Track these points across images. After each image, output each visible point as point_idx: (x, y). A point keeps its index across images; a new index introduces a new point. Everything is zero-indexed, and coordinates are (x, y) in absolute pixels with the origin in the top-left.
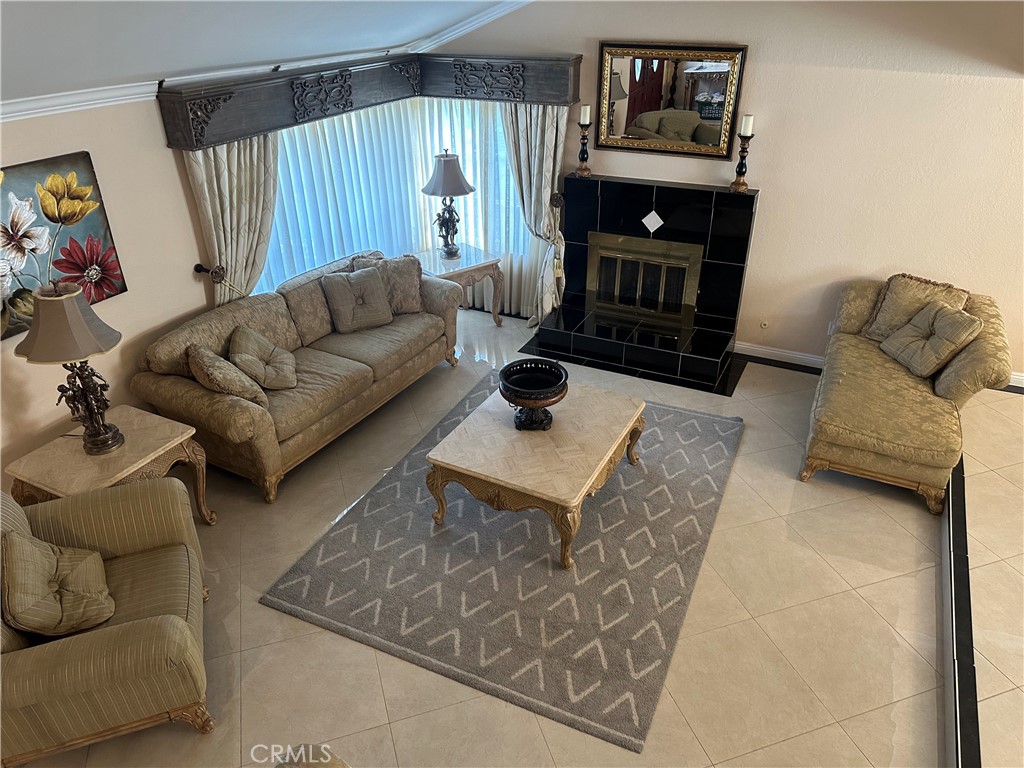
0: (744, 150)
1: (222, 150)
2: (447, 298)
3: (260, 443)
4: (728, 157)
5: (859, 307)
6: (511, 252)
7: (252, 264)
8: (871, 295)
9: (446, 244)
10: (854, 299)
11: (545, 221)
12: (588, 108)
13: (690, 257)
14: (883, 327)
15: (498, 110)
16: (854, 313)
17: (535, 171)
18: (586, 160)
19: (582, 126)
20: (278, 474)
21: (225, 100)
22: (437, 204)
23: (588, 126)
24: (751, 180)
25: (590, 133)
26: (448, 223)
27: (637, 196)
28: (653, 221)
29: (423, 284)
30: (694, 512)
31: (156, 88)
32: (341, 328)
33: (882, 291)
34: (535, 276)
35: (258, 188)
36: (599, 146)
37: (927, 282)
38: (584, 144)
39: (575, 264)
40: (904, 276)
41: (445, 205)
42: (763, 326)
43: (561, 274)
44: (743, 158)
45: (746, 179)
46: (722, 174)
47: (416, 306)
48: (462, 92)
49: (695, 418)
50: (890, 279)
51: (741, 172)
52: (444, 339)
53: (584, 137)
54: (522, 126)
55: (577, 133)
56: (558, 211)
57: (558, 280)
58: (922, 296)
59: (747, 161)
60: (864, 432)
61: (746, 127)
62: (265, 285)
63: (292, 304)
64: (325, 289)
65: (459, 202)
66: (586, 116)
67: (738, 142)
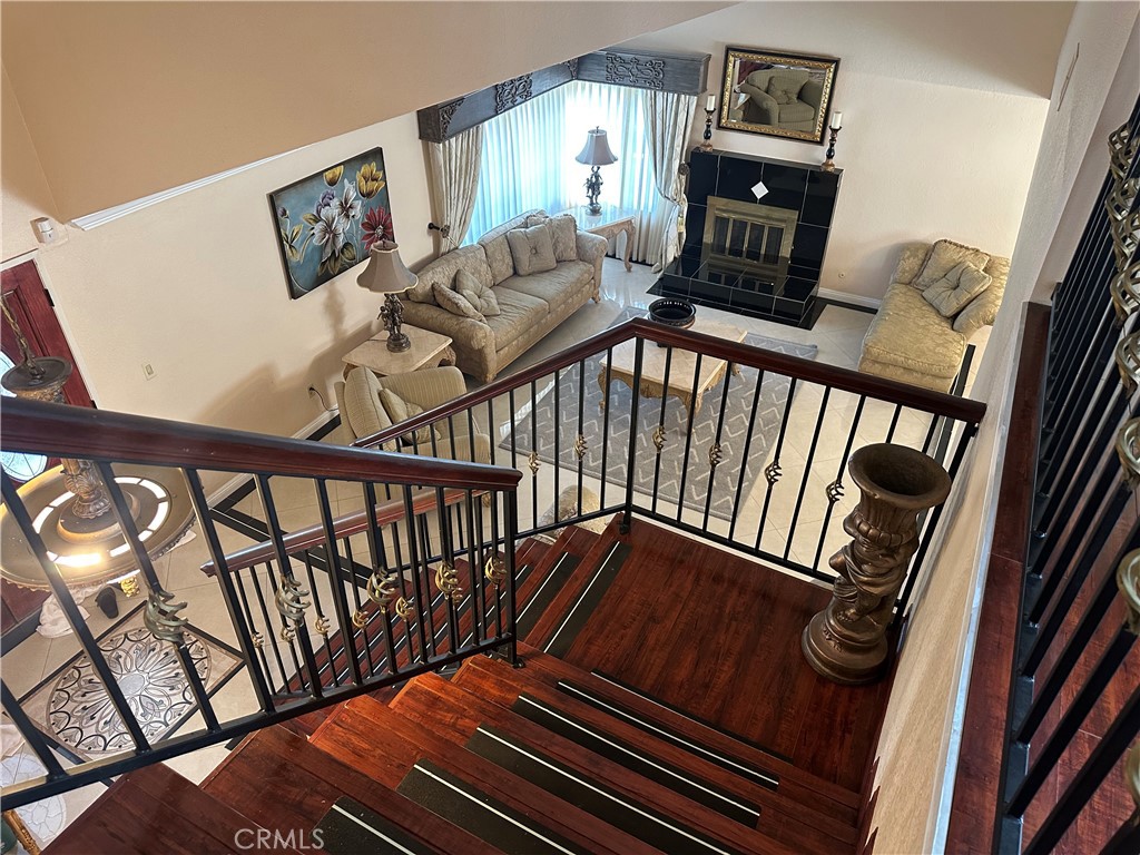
0: (833, 139)
2: (597, 249)
3: (487, 351)
4: (821, 143)
5: (910, 264)
6: (642, 208)
7: (464, 223)
8: (921, 255)
9: (592, 204)
10: (908, 258)
11: (673, 187)
12: (714, 97)
13: (787, 219)
14: (927, 280)
15: (640, 96)
16: (908, 269)
17: (667, 145)
18: (709, 138)
19: (708, 112)
22: (586, 172)
23: (712, 112)
24: (837, 162)
25: (714, 118)
26: (594, 186)
27: (750, 169)
28: (760, 190)
29: (578, 237)
30: (775, 406)
32: (521, 272)
33: (929, 251)
34: (661, 230)
36: (720, 127)
37: (962, 247)
38: (708, 126)
39: (695, 220)
40: (945, 241)
41: (593, 171)
42: (841, 276)
43: (683, 229)
44: (832, 145)
45: (833, 161)
46: (816, 155)
47: (573, 255)
48: (613, 78)
49: (782, 345)
50: (936, 244)
51: (830, 156)
52: (593, 281)
53: (709, 121)
54: (659, 109)
55: (704, 116)
56: (683, 178)
57: (680, 234)
58: (956, 257)
59: (835, 148)
60: (897, 353)
61: (835, 122)
62: (470, 239)
63: (489, 253)
64: (509, 242)
65: (604, 171)
66: (711, 104)
67: (829, 132)
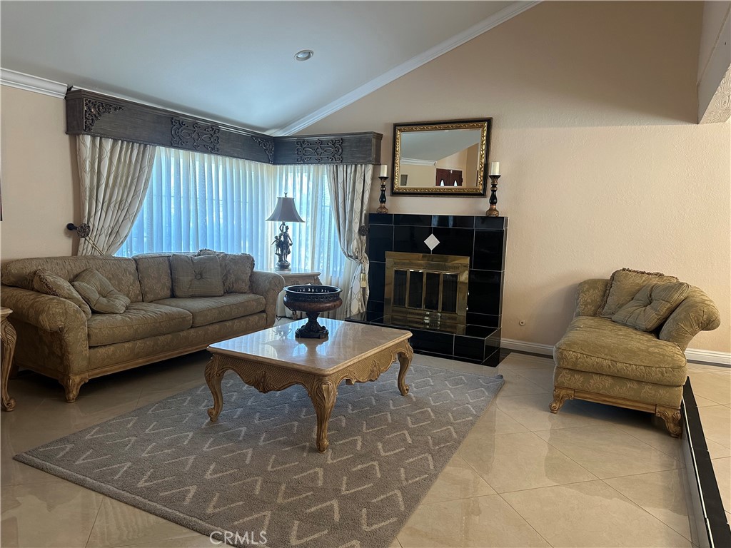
0: (494, 186)
1: (108, 144)
2: (270, 283)
3: (70, 337)
4: (483, 195)
5: (595, 295)
7: (115, 233)
8: (601, 287)
9: (281, 260)
10: (588, 290)
11: (355, 244)
12: (386, 166)
13: (461, 269)
14: (613, 307)
15: (325, 172)
16: (589, 301)
17: (348, 209)
18: (385, 202)
19: (381, 178)
20: (83, 376)
21: (115, 109)
23: (386, 178)
24: (502, 209)
25: (387, 184)
26: (283, 245)
27: (420, 224)
28: (432, 242)
29: (253, 274)
30: (452, 424)
31: (65, 90)
32: (178, 293)
33: (607, 286)
34: (347, 287)
35: (133, 181)
36: (394, 194)
37: (643, 273)
38: (383, 191)
39: (376, 276)
40: (624, 270)
41: (282, 231)
42: (522, 323)
43: (366, 284)
44: (494, 191)
45: (497, 207)
46: (482, 206)
47: (246, 288)
48: (301, 160)
49: (463, 375)
50: (614, 274)
51: (493, 200)
52: (264, 315)
53: (383, 186)
54: (340, 180)
55: (379, 183)
56: (364, 238)
57: (364, 289)
58: (640, 281)
59: (497, 194)
60: (599, 355)
61: (495, 169)
62: (124, 252)
63: (141, 268)
64: (172, 265)
66: (384, 171)
67: (490, 181)
